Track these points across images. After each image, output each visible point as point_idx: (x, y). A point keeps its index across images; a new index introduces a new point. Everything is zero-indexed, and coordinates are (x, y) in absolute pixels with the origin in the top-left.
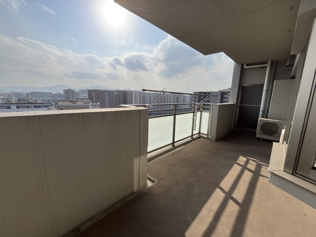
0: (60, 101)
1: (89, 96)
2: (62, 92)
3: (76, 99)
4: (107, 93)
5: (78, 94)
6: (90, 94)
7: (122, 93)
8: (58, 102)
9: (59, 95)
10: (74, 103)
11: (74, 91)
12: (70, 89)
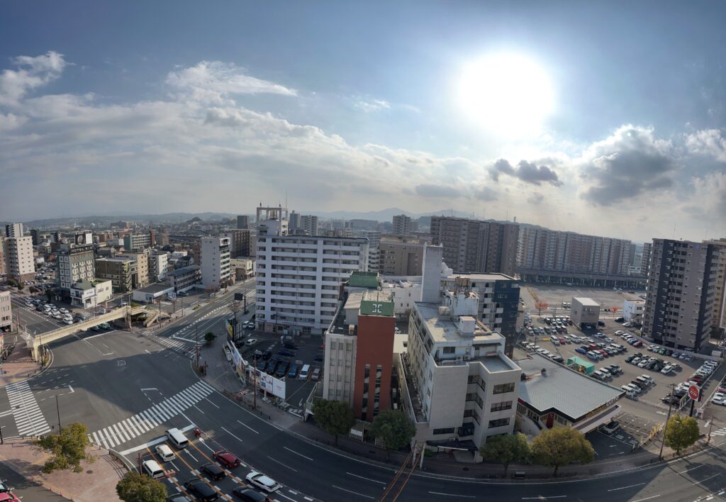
0: (384, 236)
1: (432, 229)
2: (391, 220)
3: (411, 233)
4: (465, 224)
5: (416, 224)
6: (434, 225)
7: (497, 227)
8: (380, 239)
9: (386, 225)
10: (405, 241)
11: (409, 218)
12: (403, 215)
